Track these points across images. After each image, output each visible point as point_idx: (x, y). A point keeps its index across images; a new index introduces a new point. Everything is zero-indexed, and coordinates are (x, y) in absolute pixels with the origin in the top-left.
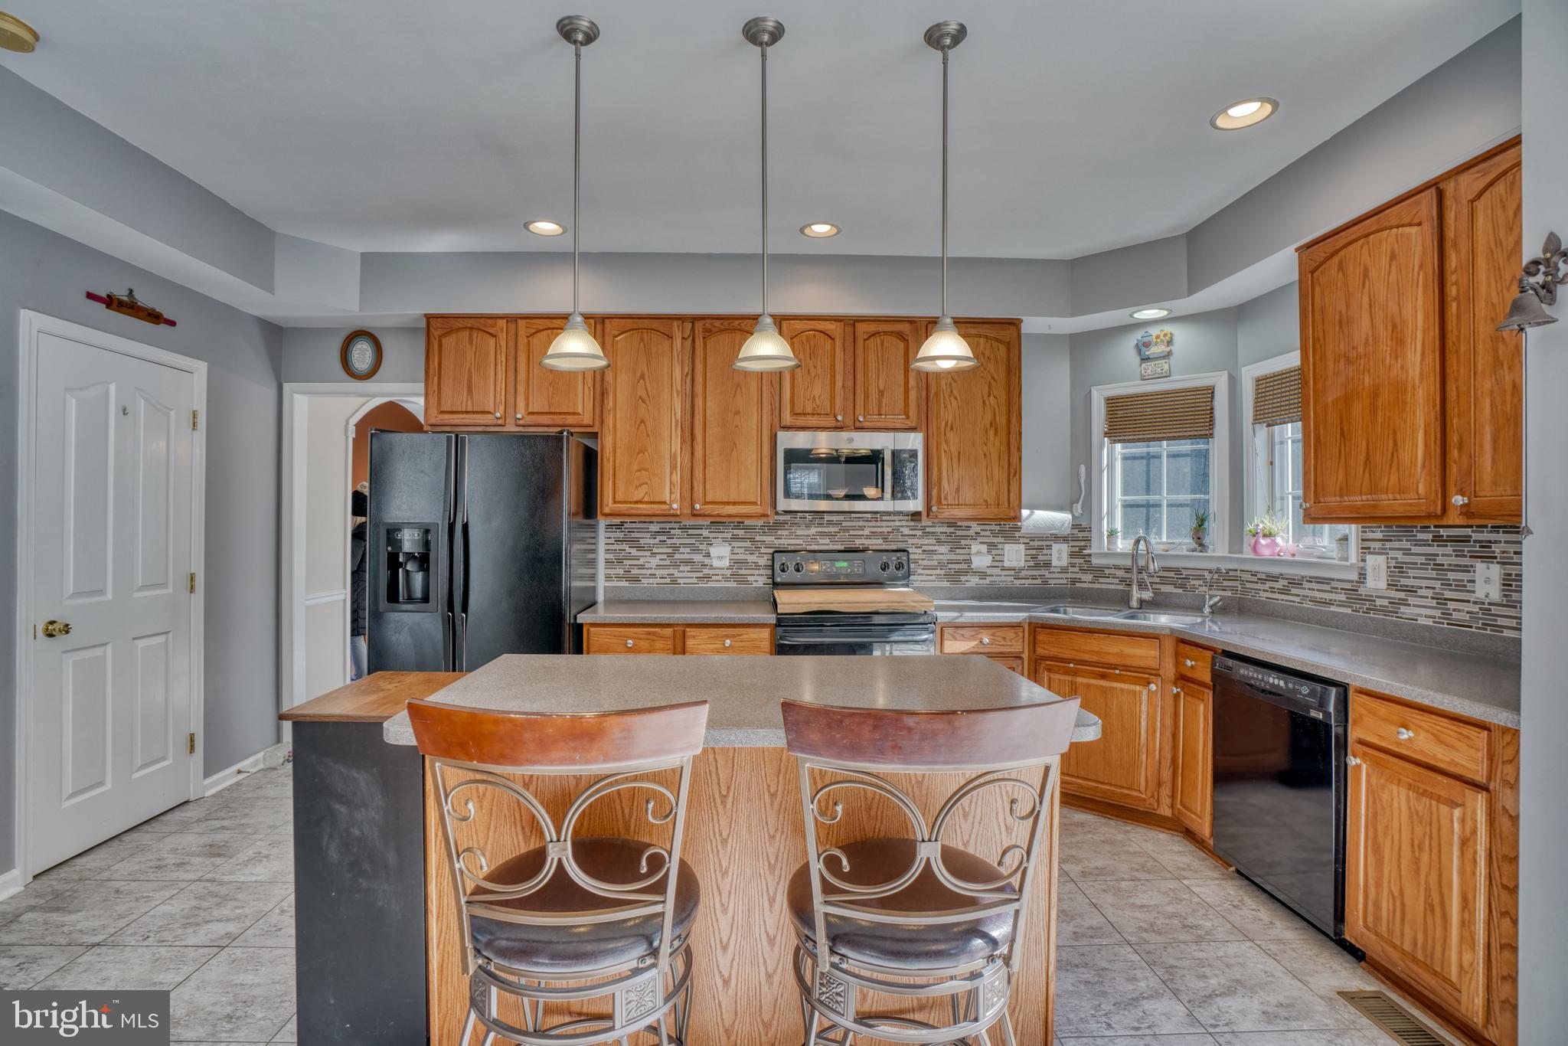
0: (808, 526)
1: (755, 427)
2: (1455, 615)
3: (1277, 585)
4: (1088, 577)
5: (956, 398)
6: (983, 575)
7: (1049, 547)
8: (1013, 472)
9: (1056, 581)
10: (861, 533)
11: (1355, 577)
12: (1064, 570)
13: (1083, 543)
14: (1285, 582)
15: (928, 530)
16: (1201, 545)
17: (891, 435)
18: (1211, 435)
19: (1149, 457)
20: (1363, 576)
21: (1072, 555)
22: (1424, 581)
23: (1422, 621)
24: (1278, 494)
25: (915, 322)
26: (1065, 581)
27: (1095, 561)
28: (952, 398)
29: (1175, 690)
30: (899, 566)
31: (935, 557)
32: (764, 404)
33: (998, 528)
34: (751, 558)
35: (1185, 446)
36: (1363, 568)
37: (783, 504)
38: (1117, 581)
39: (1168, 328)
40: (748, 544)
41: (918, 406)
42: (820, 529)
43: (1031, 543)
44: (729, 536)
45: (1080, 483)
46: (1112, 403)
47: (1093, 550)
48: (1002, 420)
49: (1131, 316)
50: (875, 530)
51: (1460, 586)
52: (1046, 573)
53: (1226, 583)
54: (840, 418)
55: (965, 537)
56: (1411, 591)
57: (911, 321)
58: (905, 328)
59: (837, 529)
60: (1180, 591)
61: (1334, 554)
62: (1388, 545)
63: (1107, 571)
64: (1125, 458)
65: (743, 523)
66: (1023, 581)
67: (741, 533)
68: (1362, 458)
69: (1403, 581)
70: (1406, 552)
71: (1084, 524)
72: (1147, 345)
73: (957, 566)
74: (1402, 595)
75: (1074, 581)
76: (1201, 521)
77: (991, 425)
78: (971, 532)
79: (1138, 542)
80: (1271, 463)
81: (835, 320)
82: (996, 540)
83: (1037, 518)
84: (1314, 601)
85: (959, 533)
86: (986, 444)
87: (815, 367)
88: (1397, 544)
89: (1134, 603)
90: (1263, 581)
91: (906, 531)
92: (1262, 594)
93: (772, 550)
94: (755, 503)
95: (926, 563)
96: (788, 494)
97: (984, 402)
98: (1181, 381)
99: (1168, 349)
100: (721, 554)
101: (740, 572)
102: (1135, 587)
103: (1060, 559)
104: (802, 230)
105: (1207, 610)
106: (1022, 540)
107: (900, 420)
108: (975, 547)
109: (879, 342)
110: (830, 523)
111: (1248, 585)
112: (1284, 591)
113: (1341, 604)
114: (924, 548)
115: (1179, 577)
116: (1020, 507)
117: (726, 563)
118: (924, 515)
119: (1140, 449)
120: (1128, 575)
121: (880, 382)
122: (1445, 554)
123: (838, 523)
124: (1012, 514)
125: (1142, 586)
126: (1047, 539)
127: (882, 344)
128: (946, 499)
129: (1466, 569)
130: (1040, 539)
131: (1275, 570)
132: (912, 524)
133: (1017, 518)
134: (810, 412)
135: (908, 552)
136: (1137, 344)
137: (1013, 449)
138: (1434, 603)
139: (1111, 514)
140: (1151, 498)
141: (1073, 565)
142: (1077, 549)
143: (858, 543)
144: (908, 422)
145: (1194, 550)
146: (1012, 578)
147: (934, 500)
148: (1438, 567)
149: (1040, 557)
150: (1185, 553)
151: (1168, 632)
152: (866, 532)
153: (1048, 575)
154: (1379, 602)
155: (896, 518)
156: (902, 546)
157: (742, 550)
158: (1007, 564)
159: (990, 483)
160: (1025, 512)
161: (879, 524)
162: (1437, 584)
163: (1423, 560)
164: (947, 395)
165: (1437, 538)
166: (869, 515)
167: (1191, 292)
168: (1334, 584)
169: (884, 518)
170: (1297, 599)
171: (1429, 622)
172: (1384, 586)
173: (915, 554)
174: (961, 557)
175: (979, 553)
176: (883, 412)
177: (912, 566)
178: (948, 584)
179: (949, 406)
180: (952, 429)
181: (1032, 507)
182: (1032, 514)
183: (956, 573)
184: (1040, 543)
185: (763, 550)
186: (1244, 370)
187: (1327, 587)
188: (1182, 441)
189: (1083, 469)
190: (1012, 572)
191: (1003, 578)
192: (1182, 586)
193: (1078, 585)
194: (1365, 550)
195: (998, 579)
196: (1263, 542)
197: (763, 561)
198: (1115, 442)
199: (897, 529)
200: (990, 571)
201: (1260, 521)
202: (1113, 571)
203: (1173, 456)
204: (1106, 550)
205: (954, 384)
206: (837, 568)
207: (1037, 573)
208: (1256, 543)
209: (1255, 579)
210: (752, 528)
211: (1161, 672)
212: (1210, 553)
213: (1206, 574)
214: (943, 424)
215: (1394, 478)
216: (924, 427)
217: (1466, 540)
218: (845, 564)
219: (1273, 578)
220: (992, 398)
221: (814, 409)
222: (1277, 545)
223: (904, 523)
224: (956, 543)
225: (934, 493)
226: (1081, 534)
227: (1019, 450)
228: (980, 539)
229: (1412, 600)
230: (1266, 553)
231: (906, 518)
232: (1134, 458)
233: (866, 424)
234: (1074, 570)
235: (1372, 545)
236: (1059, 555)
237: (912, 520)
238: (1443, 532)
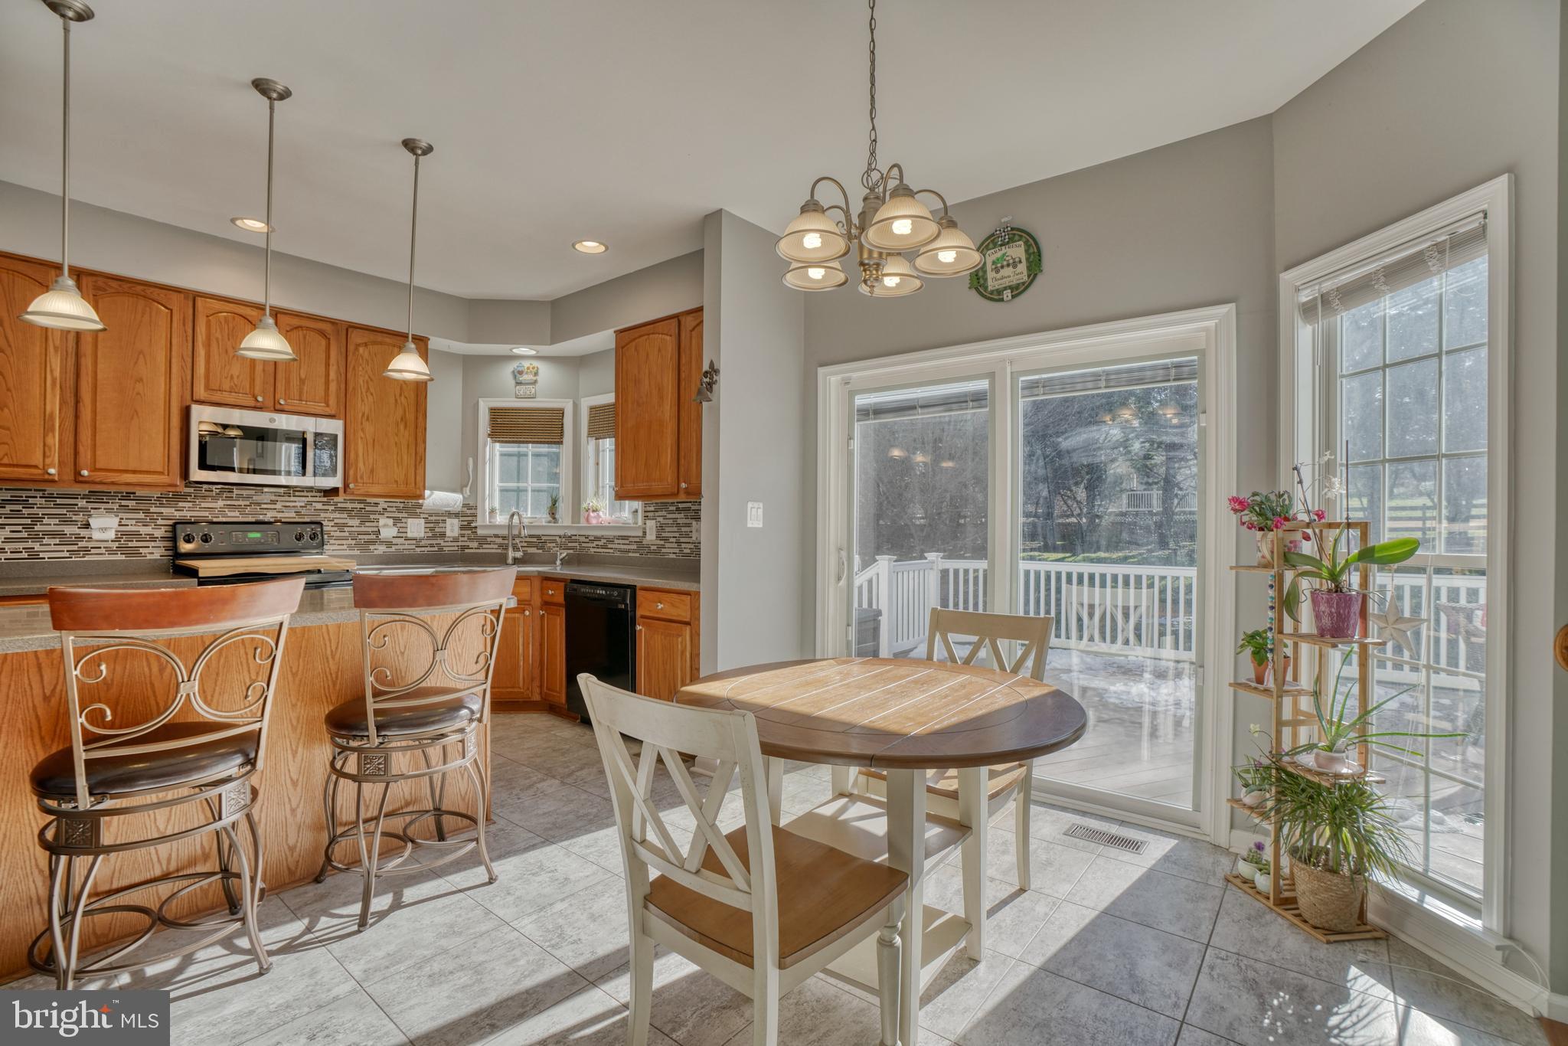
0: (215, 499)
1: (162, 396)
2: (686, 551)
3: (600, 543)
4: (475, 544)
5: (372, 394)
6: (389, 544)
7: (444, 521)
8: (420, 459)
9: (449, 548)
10: (273, 506)
11: (641, 534)
12: (456, 540)
13: (470, 518)
14: (605, 541)
15: (339, 505)
16: (554, 518)
17: (312, 420)
18: (561, 443)
19: (519, 455)
20: (645, 533)
21: (462, 528)
22: (672, 533)
23: (671, 556)
24: (601, 485)
25: (337, 324)
26: (456, 548)
27: (480, 532)
28: (368, 394)
29: (541, 612)
30: (313, 537)
31: (346, 529)
32: (174, 376)
33: (402, 505)
34: (143, 530)
35: (544, 449)
36: (645, 529)
37: (197, 474)
38: (496, 546)
39: (536, 363)
40: (141, 515)
41: (338, 397)
42: (229, 503)
43: (430, 518)
44: (116, 506)
45: (468, 472)
46: (495, 413)
47: (479, 522)
48: (411, 417)
49: (511, 350)
50: (288, 504)
51: (687, 535)
52: (441, 542)
53: (570, 545)
54: (260, 399)
55: (374, 512)
56: (666, 539)
57: (333, 322)
58: (327, 327)
59: (248, 503)
60: (541, 551)
61: (631, 521)
62: (657, 514)
63: (489, 539)
64: (502, 455)
65: (134, 493)
66: (423, 549)
67: (131, 504)
68: (643, 461)
69: (664, 535)
70: (665, 518)
71: (471, 504)
72: (521, 373)
73: (366, 537)
74: (662, 542)
75: (463, 548)
76: (554, 502)
77: (402, 419)
78: (379, 508)
79: (513, 515)
80: (598, 464)
81: (257, 308)
82: (400, 515)
83: (437, 498)
84: (620, 551)
85: (368, 508)
86: (397, 435)
87: (233, 348)
88: (660, 513)
89: (510, 561)
90: (592, 541)
91: (319, 506)
92: (592, 550)
93: (170, 522)
94: (162, 473)
95: (338, 534)
96: (203, 465)
97: (396, 400)
98: (543, 402)
99: (535, 378)
100: (105, 526)
101: (130, 544)
102: (510, 549)
103: (452, 531)
104: (233, 221)
105: (558, 562)
106: (422, 516)
107: (320, 408)
108: (383, 521)
109: (301, 337)
110: (240, 497)
111: (584, 545)
112: (604, 547)
113: (634, 551)
114: (336, 521)
115: (539, 541)
116: (424, 489)
117: (111, 535)
118: (341, 491)
119: (512, 448)
120: (506, 542)
121: (302, 371)
122: (682, 518)
123: (248, 497)
124: (418, 493)
125: (516, 548)
126: (442, 515)
127: (305, 338)
128: (362, 478)
129: (689, 525)
130: (437, 515)
131: (599, 533)
132: (325, 499)
133: (421, 496)
134: (228, 389)
135: (322, 524)
136: (513, 372)
137: (420, 441)
138: (676, 545)
139: (491, 496)
140: (520, 485)
141: (463, 536)
142: (466, 523)
143: (269, 516)
144: (327, 409)
145: (550, 522)
146: (414, 547)
147: (351, 479)
148: (679, 525)
149: (437, 530)
150: (544, 524)
151: (536, 574)
152: (278, 506)
153: (443, 544)
154: (653, 548)
155: (309, 494)
156: (318, 519)
157: (134, 522)
158: (409, 535)
159: (400, 467)
160: (427, 493)
161: (292, 499)
162: (677, 535)
163: (671, 521)
164: (364, 391)
165: (678, 509)
166: (282, 490)
167: (553, 342)
168: (631, 539)
169: (297, 494)
170: (612, 551)
171: (674, 556)
172: (654, 538)
173: (328, 527)
174: (370, 530)
175: (385, 526)
176: (304, 398)
177: (326, 537)
178: (358, 552)
179: (366, 400)
180: (368, 419)
181: (432, 489)
182: (432, 494)
183: (366, 543)
184: (435, 520)
185: (160, 522)
186: (583, 400)
187: (627, 542)
188: (542, 445)
189: (471, 461)
190: (414, 542)
191: (406, 547)
192: (542, 548)
193: (466, 551)
194: (646, 517)
195: (402, 547)
196: (592, 514)
197: (159, 533)
198: (496, 441)
199: (310, 503)
200: (395, 541)
201: (590, 501)
202: (492, 539)
203: (536, 455)
204: (488, 523)
205: (370, 383)
206: (249, 538)
207: (434, 542)
208: (588, 515)
209: (587, 540)
210: (148, 499)
211: (532, 603)
212: (560, 524)
213: (557, 538)
214: (360, 415)
215: (657, 473)
216: (342, 415)
218: (258, 535)
219: (597, 539)
220: (403, 398)
221: (231, 387)
222: (600, 517)
223: (318, 499)
224: (364, 517)
225: (351, 472)
226: (469, 512)
227: (424, 442)
228: (386, 514)
229: (667, 545)
230: (594, 522)
231: (318, 494)
232: (510, 455)
233: (287, 408)
234: (463, 539)
235: (649, 514)
236: (452, 528)
237: (324, 496)
238: (680, 506)
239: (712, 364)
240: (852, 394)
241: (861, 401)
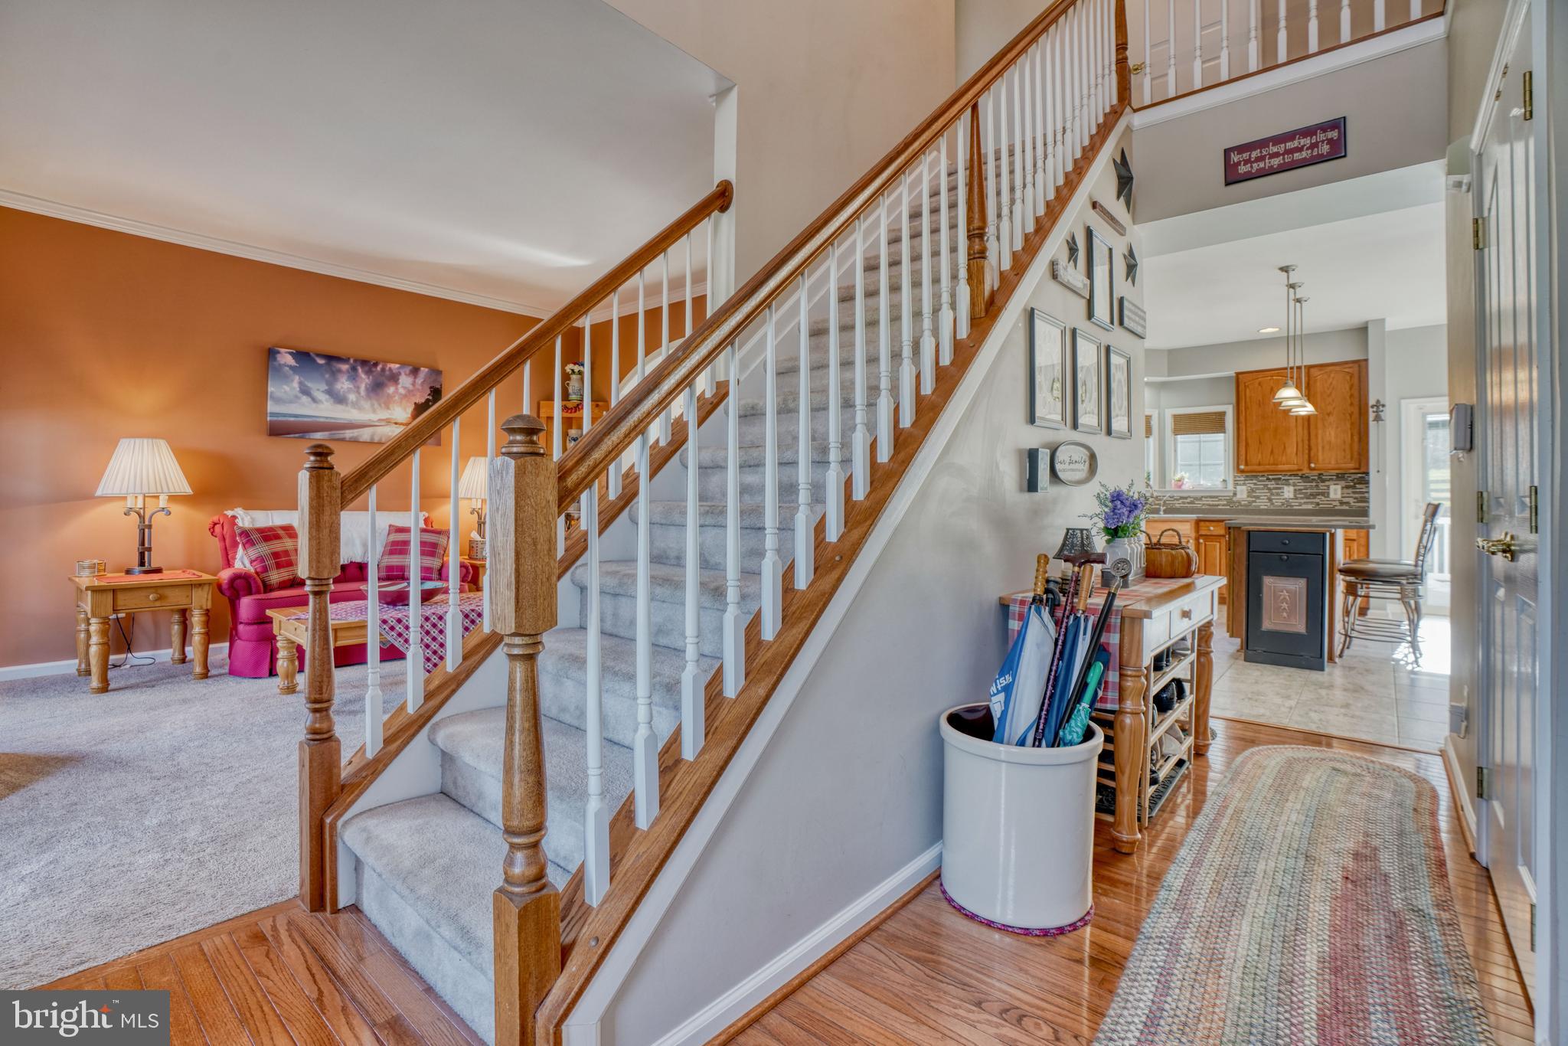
3: (1185, 501)
11: (1231, 494)
14: (1190, 500)
20: (1235, 494)
22: (1263, 494)
23: (1262, 507)
51: (1278, 494)
56: (1258, 497)
68: (1270, 450)
70: (1255, 484)
74: (1253, 499)
84: (1209, 505)
90: (1177, 500)
92: (1177, 506)
105: (1162, 513)
111: (1167, 503)
112: (1191, 503)
113: (1223, 505)
122: (1272, 485)
129: (1280, 488)
131: (1185, 495)
138: (1267, 501)
145: (1146, 487)
148: (1269, 489)
154: (1243, 503)
162: (1268, 494)
163: (1262, 486)
165: (1268, 479)
168: (1220, 498)
170: (1200, 506)
171: (1265, 507)
172: (1245, 496)
186: (1166, 410)
187: (1217, 500)
194: (1236, 484)
209: (1173, 499)
212: (1152, 489)
215: (1284, 458)
217: (1280, 479)
219: (1182, 498)
222: (1183, 484)
229: (1258, 501)
238: (1270, 477)
239: (1378, 401)
240: (1424, 415)
241: (1431, 418)
